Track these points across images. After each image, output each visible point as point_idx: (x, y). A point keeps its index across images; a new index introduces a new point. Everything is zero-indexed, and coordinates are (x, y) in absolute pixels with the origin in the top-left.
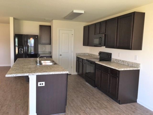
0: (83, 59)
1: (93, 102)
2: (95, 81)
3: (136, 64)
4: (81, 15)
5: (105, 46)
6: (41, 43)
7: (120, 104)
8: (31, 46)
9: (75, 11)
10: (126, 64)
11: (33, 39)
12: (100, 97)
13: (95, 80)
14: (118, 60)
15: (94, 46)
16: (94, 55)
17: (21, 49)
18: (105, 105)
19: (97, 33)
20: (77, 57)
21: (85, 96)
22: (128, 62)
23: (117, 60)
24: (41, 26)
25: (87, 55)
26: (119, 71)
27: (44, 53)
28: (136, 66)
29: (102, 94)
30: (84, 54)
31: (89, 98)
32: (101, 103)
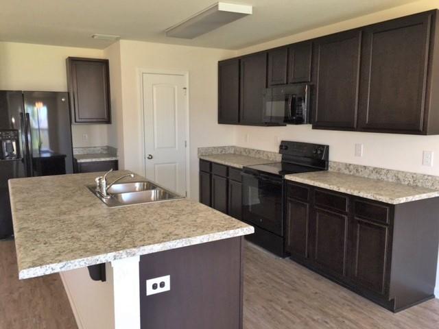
0: (228, 167)
1: (308, 316)
2: (284, 238)
3: (430, 178)
4: (242, 19)
5: (309, 122)
6: (77, 120)
7: (393, 311)
8: (39, 129)
9: (223, 7)
10: (387, 178)
11: (44, 104)
12: (317, 291)
13: (284, 233)
14: (357, 168)
15: (266, 123)
16: (258, 152)
17: (8, 141)
18: (350, 320)
19: (274, 83)
20: (201, 160)
21: (271, 294)
22: (398, 172)
23: (351, 167)
24: (73, 63)
25: (232, 152)
26: (392, 207)
27: (85, 152)
28: (430, 184)
29: (318, 279)
30: (223, 148)
31: (287, 300)
32: (335, 314)
